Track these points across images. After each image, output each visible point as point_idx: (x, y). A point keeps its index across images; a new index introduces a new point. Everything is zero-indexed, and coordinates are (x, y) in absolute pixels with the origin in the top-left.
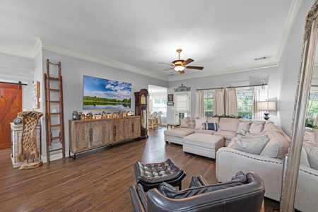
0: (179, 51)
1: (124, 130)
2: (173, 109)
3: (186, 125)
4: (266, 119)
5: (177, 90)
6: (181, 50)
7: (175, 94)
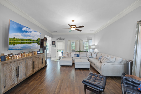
0: (73, 21)
1: (38, 63)
2: (55, 48)
3: (67, 56)
4: (93, 51)
5: (57, 40)
6: (74, 21)
7: (56, 41)
